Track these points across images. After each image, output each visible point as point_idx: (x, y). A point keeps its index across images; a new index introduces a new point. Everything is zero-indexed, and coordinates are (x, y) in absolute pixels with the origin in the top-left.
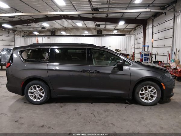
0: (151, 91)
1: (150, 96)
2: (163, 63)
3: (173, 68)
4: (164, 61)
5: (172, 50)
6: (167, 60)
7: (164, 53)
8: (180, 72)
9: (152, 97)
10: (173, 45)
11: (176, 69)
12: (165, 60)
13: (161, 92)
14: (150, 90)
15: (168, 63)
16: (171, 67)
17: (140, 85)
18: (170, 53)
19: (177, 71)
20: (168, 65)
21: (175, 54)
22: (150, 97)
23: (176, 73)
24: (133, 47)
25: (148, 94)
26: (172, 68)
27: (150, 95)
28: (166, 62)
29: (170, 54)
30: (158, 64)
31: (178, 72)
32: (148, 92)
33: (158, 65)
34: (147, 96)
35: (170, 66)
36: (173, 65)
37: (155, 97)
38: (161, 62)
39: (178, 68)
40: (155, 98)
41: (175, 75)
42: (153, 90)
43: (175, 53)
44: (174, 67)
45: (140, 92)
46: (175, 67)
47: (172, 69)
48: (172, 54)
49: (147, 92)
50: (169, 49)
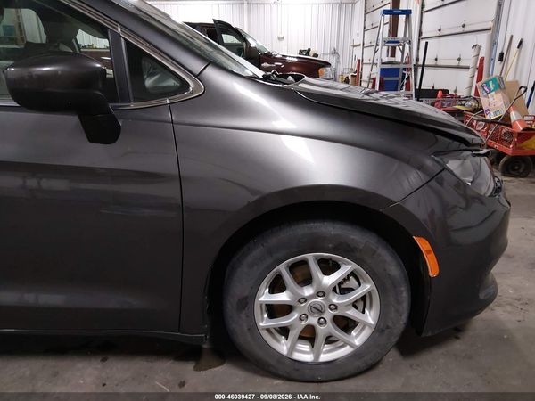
0: (341, 289)
1: (330, 324)
2: (452, 96)
3: (491, 116)
4: (455, 91)
5: (493, 43)
6: (467, 85)
7: (459, 59)
8: (519, 134)
9: (346, 324)
10: (498, 21)
11: (505, 120)
12: (459, 84)
13: (405, 295)
14: (329, 280)
15: (473, 94)
16: (483, 114)
17: (257, 252)
18: (483, 53)
19: (506, 129)
20: (472, 103)
21: (501, 59)
22: (329, 328)
23: (501, 141)
24: (358, 41)
25: (318, 311)
26: (487, 117)
27: (329, 314)
28: (462, 93)
29: (482, 60)
30: (433, 100)
31: (512, 133)
32: (318, 295)
33: (433, 105)
34: (313, 320)
35: (478, 110)
36: (495, 104)
37: (365, 325)
38: (445, 92)
39: (514, 116)
40: (366, 333)
41: (497, 146)
42: (352, 282)
43: (502, 54)
44: (495, 113)
45: (265, 297)
46: (503, 112)
47: (487, 121)
48: (492, 59)
49: (308, 291)
50: (483, 39)
